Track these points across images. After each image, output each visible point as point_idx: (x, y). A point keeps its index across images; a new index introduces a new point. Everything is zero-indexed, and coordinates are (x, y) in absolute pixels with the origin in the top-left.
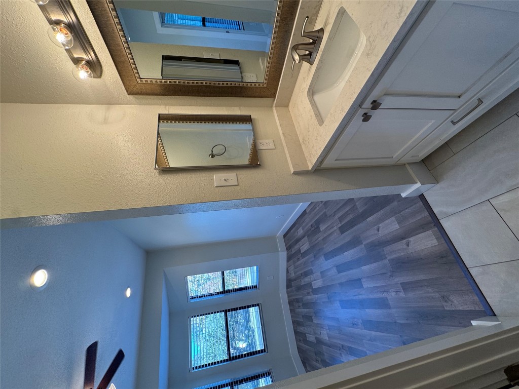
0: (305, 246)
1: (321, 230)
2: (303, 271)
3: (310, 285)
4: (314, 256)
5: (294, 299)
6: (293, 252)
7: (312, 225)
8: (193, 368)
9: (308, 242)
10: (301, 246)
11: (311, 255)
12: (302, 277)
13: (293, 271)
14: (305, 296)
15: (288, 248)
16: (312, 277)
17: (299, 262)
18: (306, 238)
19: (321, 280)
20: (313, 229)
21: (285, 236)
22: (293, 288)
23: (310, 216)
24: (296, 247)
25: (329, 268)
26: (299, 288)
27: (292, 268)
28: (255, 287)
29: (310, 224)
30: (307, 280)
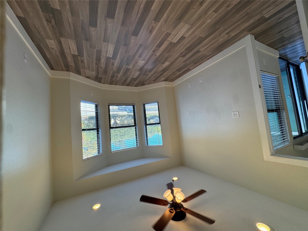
0: (71, 47)
1: (59, 8)
2: (95, 61)
3: (108, 58)
4: (87, 40)
5: (110, 79)
6: (73, 64)
7: (47, 21)
8: (137, 146)
9: (69, 40)
10: (70, 52)
11: (84, 42)
12: (99, 64)
13: (91, 72)
14: (113, 67)
15: (67, 68)
16: (103, 53)
17: (86, 62)
18: (62, 40)
19: (110, 44)
20: (53, 21)
21: (52, 68)
22: (103, 77)
23: (31, 14)
24: (70, 59)
25: (104, 27)
26: (105, 72)
27: (87, 72)
28: (97, 106)
29: (45, 22)
30: (103, 60)
